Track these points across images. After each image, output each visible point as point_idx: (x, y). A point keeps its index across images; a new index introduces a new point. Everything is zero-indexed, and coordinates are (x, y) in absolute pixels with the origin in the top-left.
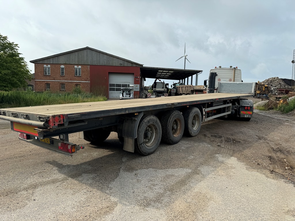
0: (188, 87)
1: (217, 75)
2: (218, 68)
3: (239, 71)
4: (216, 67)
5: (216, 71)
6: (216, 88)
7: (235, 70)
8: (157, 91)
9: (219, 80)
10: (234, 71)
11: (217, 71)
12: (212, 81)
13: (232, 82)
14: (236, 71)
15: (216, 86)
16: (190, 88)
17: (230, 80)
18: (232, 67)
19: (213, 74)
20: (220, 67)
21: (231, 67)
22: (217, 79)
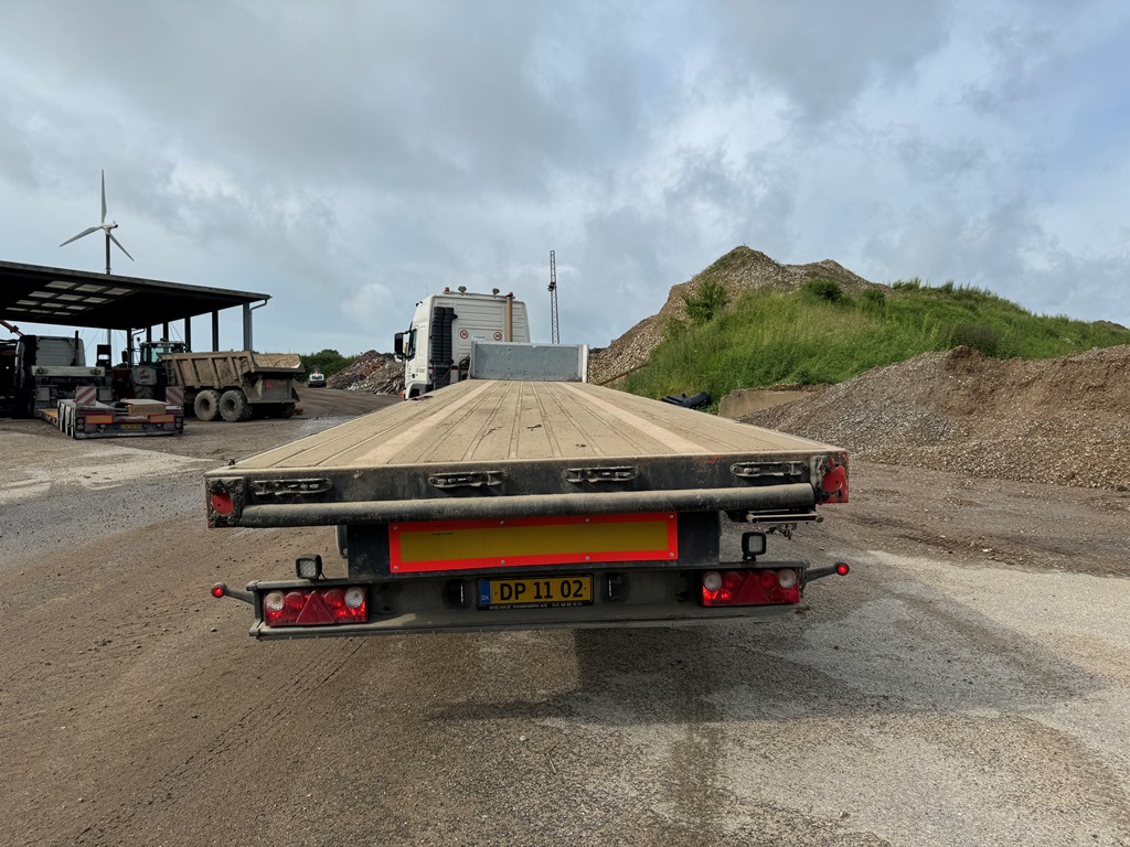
0: (230, 360)
1: (456, 317)
2: (453, 293)
3: (520, 306)
4: (447, 290)
5: (450, 301)
6: (456, 363)
7: (511, 303)
8: (51, 377)
9: (464, 334)
10: (507, 305)
11: (455, 301)
12: (442, 336)
13: (504, 343)
14: (514, 306)
15: (458, 355)
16: (238, 362)
17: (498, 337)
18: (498, 291)
19: (444, 315)
20: (463, 289)
21: (496, 291)
22: (456, 329)
